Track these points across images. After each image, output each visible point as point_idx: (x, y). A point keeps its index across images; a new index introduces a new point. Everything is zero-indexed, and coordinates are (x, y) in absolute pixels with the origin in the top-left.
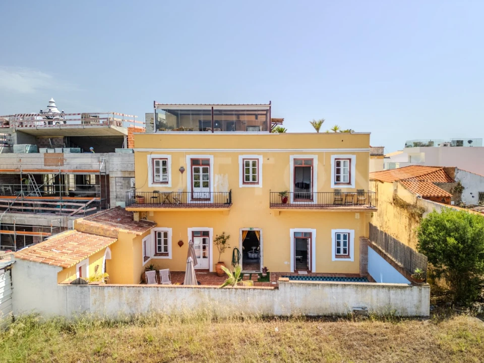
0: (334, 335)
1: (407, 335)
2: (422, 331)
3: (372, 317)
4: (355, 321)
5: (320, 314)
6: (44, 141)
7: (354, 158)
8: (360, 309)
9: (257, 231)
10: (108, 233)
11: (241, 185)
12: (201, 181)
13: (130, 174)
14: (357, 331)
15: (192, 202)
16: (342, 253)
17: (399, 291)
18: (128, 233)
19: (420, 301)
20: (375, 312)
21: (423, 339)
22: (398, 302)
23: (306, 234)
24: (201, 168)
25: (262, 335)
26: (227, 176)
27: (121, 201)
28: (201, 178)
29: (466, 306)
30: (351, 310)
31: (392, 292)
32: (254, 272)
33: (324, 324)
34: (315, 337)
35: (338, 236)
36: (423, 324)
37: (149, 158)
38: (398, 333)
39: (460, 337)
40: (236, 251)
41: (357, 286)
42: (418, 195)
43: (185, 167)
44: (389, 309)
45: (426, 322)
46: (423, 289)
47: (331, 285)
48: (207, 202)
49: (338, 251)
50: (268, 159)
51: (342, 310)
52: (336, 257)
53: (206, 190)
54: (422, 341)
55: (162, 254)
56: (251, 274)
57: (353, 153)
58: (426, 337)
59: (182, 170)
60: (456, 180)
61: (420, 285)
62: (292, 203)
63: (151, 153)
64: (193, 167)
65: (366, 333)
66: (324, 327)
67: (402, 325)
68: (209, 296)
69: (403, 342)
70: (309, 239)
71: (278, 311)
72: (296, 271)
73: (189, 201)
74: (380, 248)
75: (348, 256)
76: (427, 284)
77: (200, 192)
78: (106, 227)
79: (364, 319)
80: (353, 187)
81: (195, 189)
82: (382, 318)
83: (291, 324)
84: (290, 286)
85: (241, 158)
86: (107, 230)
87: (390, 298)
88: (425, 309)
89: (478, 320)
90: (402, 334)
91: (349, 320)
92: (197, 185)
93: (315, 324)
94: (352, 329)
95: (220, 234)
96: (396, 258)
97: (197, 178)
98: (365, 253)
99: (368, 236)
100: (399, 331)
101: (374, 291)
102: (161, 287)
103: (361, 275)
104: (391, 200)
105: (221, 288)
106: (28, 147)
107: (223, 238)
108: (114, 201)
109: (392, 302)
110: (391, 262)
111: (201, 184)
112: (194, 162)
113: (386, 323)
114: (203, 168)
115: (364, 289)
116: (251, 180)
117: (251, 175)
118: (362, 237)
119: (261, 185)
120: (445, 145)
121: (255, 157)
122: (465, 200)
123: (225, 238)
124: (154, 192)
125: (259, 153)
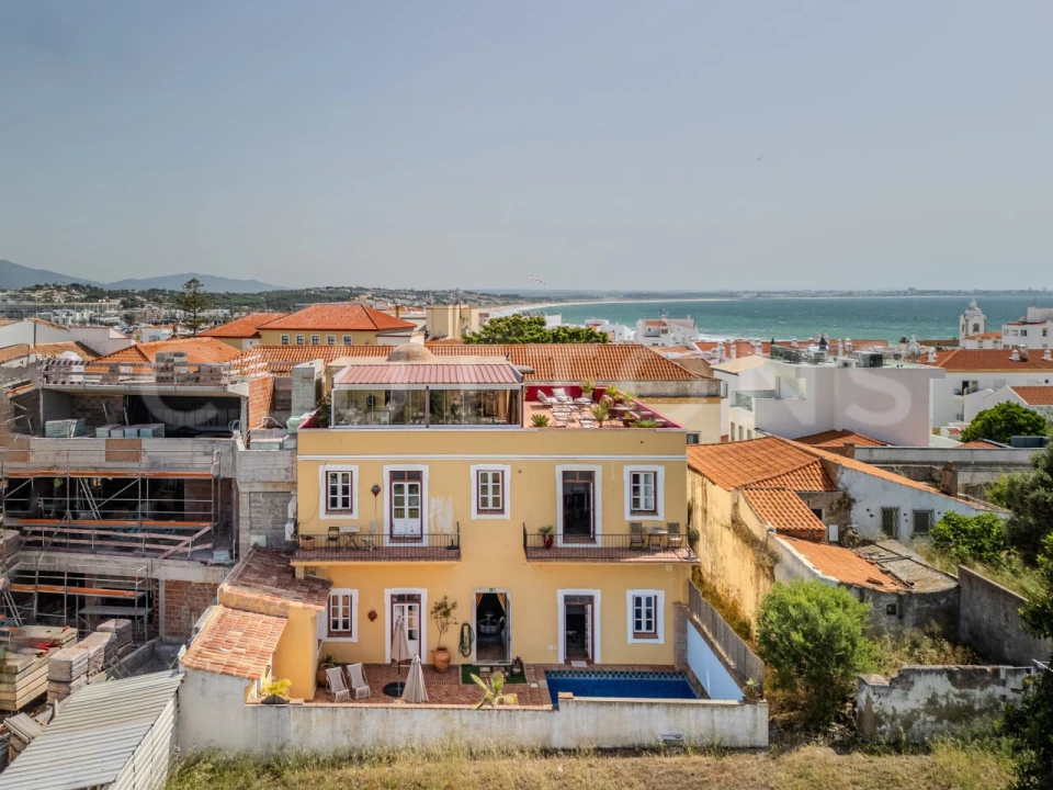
0: (639, 776)
1: (734, 774)
2: (755, 769)
3: (689, 749)
4: (666, 756)
5: (618, 746)
6: (84, 402)
7: (661, 470)
8: (673, 738)
9: (502, 594)
10: (272, 609)
11: (474, 515)
12: (406, 507)
13: (275, 487)
14: (670, 770)
15: (392, 545)
16: (644, 629)
17: (726, 710)
18: (305, 609)
19: (755, 726)
20: (693, 743)
21: (753, 779)
22: (725, 727)
23: (582, 598)
24: (406, 485)
25: (544, 778)
26: (450, 498)
27: (259, 534)
28: (406, 502)
29: (818, 731)
30: (661, 739)
31: (716, 712)
32: (496, 663)
33: (625, 760)
34: (614, 780)
35: (638, 601)
36: (757, 758)
37: (322, 470)
38: (723, 772)
39: (801, 777)
40: (466, 628)
41: (668, 704)
42: (770, 525)
43: (380, 486)
44: (713, 735)
45: (761, 756)
46: (758, 708)
47: (633, 704)
48: (417, 545)
49: (638, 625)
50: (520, 472)
51: (648, 740)
52: (635, 637)
53: (415, 522)
54: (752, 783)
55: (339, 634)
56: (492, 668)
57: (660, 463)
58: (759, 778)
59: (376, 491)
60: (839, 486)
61: (755, 703)
62: (559, 545)
63: (326, 462)
64: (394, 484)
65: (681, 773)
66: (624, 765)
67: (728, 760)
68: (461, 721)
69: (727, 785)
70: (589, 606)
71: (558, 741)
72: (567, 661)
73: (387, 542)
74: (705, 628)
75: (655, 635)
76: (765, 700)
77: (405, 526)
78: (267, 598)
79: (678, 753)
80: (661, 517)
81: (397, 522)
82: (702, 750)
83: (581, 761)
84: (574, 705)
85: (473, 469)
86: (271, 604)
87: (713, 722)
88: (762, 737)
89: (831, 750)
90: (727, 774)
91: (658, 754)
92: (400, 513)
93: (612, 761)
94: (662, 768)
95: (440, 600)
96: (727, 653)
97: (399, 501)
98: (681, 631)
99: (687, 602)
100: (723, 769)
101: (692, 712)
102: (392, 708)
103: (677, 668)
104: (729, 522)
105: (478, 709)
106: (72, 425)
107: (446, 606)
108: (247, 534)
109: (717, 727)
110: (720, 658)
111: (407, 513)
112: (395, 475)
113: (708, 758)
114: (410, 485)
115: (678, 709)
116: (490, 506)
117: (490, 496)
118: (677, 604)
119: (507, 515)
120: (846, 365)
121: (497, 467)
122: (857, 523)
123: (449, 606)
124: (331, 529)
125: (505, 462)
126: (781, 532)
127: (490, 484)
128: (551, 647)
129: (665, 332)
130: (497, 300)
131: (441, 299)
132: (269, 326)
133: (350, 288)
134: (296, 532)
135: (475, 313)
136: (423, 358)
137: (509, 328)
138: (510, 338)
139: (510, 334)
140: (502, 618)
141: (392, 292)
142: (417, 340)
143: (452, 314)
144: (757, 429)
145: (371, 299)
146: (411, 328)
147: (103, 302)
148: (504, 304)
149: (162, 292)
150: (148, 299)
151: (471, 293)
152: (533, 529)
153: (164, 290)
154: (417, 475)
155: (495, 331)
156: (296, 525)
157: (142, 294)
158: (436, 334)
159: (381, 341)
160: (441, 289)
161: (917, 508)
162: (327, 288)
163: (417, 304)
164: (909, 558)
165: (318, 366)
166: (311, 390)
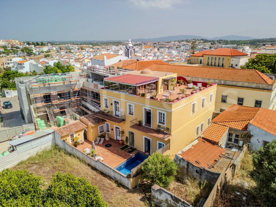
19: (128, 183)
35: (161, 144)
37: (103, 98)
40: (127, 138)
45: (126, 190)
46: (129, 180)
48: (118, 117)
50: (136, 106)
55: (108, 131)
57: (165, 111)
59: (112, 104)
60: (248, 130)
62: (143, 125)
80: (165, 125)
86: (86, 123)
88: (130, 187)
101: (117, 174)
107: (123, 132)
109: (122, 180)
115: (115, 172)
125: (133, 103)
128: (142, 148)
147: (206, 43)
149: (222, 40)
150: (218, 42)
152: (138, 120)
153: (223, 40)
157: (217, 41)
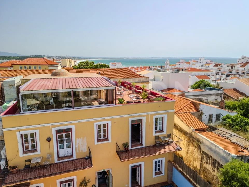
7: (166, 116)
9: (108, 171)
11: (96, 143)
12: (65, 144)
15: (59, 161)
16: (157, 171)
23: (137, 166)
24: (64, 134)
26: (85, 138)
28: (65, 142)
35: (156, 162)
37: (18, 134)
40: (94, 186)
42: (192, 128)
43: (51, 137)
48: (71, 159)
50: (115, 123)
52: (155, 175)
53: (70, 149)
59: (49, 140)
62: (130, 149)
63: (20, 131)
64: (58, 135)
70: (139, 167)
73: (56, 161)
75: (161, 172)
77: (64, 152)
80: (165, 133)
81: (60, 151)
85: (95, 124)
92: (62, 147)
97: (62, 142)
98: (171, 170)
99: (173, 160)
103: (169, 183)
111: (65, 146)
112: (57, 132)
114: (66, 134)
116: (102, 138)
117: (102, 134)
118: (169, 161)
119: (110, 141)
120: (172, 72)
121: (105, 122)
122: (204, 120)
123: (86, 181)
124: (26, 161)
125: (108, 120)
126: (196, 130)
127: (102, 129)
128: (126, 186)
129: (115, 65)
130: (77, 59)
131: (63, 58)
132: (15, 64)
133: (41, 56)
134: (7, 164)
135: (73, 61)
136: (66, 75)
137: (85, 64)
138: (85, 67)
139: (85, 66)
140: (106, 175)
141: (52, 56)
142: (60, 67)
143: (67, 62)
144: (152, 89)
145: (47, 58)
146: (58, 64)
148: (78, 60)
151: (71, 57)
152: (120, 144)
154: (70, 130)
155: (81, 65)
156: (7, 161)
158: (64, 66)
159: (49, 68)
160: (64, 56)
161: (217, 114)
162: (35, 55)
163: (58, 59)
164: (235, 136)
165: (17, 80)
166: (14, 91)
